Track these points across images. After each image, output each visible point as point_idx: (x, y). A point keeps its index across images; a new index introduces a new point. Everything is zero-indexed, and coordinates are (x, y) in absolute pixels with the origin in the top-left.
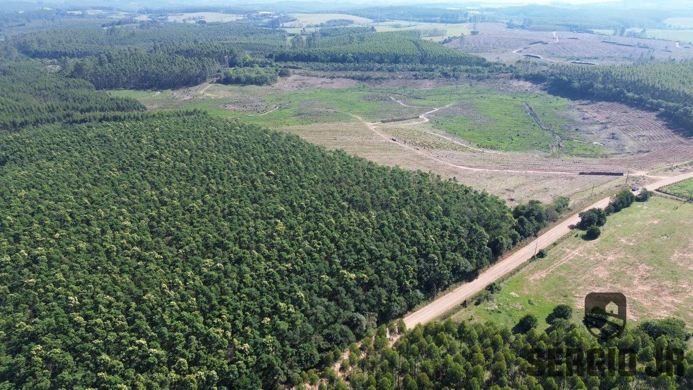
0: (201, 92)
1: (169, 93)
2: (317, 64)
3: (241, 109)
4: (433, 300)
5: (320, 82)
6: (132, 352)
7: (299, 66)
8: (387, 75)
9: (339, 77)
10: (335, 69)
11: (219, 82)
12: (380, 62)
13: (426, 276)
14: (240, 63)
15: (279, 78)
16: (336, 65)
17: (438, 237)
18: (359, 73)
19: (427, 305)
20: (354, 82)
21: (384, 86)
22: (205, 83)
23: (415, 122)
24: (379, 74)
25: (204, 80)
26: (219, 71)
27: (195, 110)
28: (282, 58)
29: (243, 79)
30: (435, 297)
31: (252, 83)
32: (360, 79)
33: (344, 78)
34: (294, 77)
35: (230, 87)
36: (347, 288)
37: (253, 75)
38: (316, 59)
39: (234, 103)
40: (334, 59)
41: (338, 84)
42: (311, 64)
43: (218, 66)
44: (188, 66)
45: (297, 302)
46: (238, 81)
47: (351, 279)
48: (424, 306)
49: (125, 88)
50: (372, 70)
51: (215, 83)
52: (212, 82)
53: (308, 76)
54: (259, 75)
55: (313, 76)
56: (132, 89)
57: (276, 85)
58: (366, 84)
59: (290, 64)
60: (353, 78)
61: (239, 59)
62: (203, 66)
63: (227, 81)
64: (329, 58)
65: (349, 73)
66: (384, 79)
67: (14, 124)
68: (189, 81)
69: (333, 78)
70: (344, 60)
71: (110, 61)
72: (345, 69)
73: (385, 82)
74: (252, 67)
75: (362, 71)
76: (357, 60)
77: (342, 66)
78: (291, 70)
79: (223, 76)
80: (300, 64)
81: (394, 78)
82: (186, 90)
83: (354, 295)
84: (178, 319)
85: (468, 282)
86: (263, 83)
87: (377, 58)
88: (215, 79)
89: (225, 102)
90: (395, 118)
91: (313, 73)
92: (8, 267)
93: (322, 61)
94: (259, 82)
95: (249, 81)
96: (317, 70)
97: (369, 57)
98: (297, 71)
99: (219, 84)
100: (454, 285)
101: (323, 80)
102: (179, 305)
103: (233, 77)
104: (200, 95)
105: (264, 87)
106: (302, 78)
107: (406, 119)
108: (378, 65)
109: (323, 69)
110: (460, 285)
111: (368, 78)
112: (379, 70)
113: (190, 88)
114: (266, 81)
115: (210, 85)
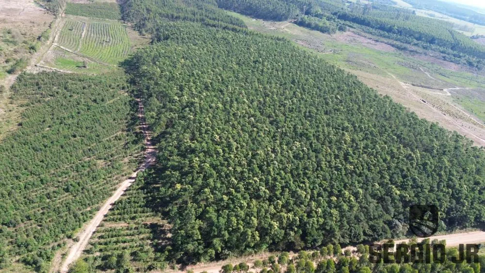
0: (283, 27)
1: (261, 21)
2: (368, 28)
3: (307, 46)
4: (451, 232)
5: (367, 42)
6: (250, 184)
7: (354, 26)
8: (420, 50)
9: (382, 42)
10: (381, 35)
11: (295, 23)
12: (418, 39)
13: (453, 214)
14: (313, 14)
15: (337, 31)
16: (382, 32)
17: (470, 188)
18: (398, 43)
19: (446, 234)
20: (393, 49)
21: (416, 58)
22: (286, 21)
23: (438, 93)
24: (414, 48)
25: (286, 19)
26: (297, 16)
27: (283, 38)
28: (344, 17)
29: (313, 25)
30: (453, 232)
31: (318, 30)
32: (398, 48)
33: (386, 43)
34: (348, 33)
35: (302, 28)
36: (393, 200)
37: (321, 24)
38: (368, 24)
39: (303, 41)
40: (382, 27)
41: (380, 47)
42: (363, 27)
43: (298, 12)
44: (279, 7)
45: (356, 195)
46: (308, 26)
47: (396, 194)
48: (443, 235)
49: (235, 11)
50: (410, 43)
51: (293, 23)
52: (291, 22)
53: (358, 35)
54: (325, 25)
55: (362, 36)
56: (239, 13)
57: (334, 36)
58: (402, 52)
59: (348, 23)
60: (393, 46)
61: (313, 11)
62: (289, 9)
63: (301, 24)
64: (379, 26)
65: (390, 41)
66: (417, 52)
68: (276, 17)
69: (377, 41)
70: (390, 30)
72: (389, 37)
73: (417, 56)
74: (321, 18)
75: (401, 42)
76: (400, 32)
77: (387, 34)
78: (348, 28)
79: (300, 20)
80: (355, 25)
81: (426, 54)
82: (273, 23)
84: (277, 174)
85: (482, 230)
86: (326, 32)
87: (417, 35)
88: (293, 21)
89: (297, 38)
90: (423, 84)
91: (363, 34)
92: (177, 104)
93: (373, 27)
94: (323, 30)
95: (317, 28)
96: (367, 32)
97: (410, 33)
98: (351, 29)
99: (295, 25)
100: (470, 228)
101: (369, 41)
102: (278, 166)
103: (307, 22)
104: (281, 29)
105: (325, 35)
106: (354, 35)
107: (432, 88)
108: (415, 41)
109: (371, 33)
110: (475, 230)
111: (405, 49)
112: (415, 45)
113: (275, 22)
114: (328, 31)
115: (289, 24)
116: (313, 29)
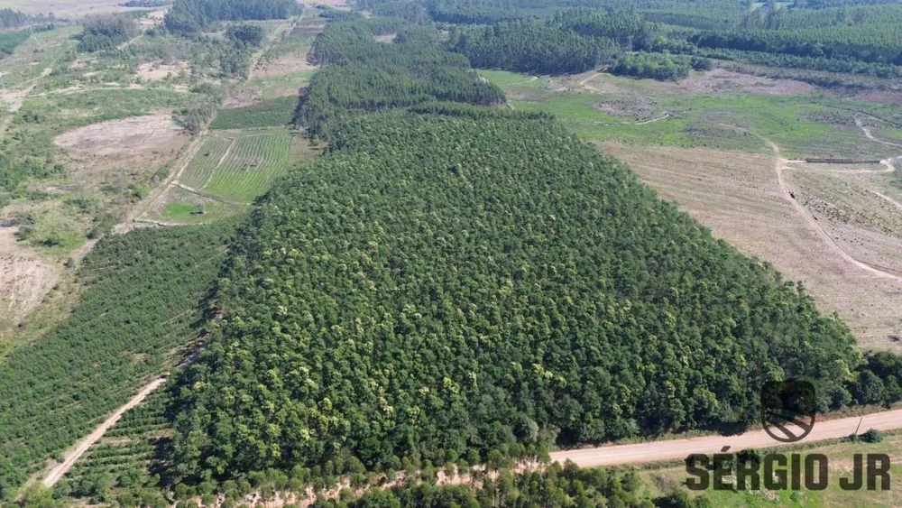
0: (582, 83)
1: (545, 80)
2: (761, 54)
3: (618, 112)
4: (654, 439)
5: (753, 83)
7: (732, 56)
8: (871, 82)
9: (786, 78)
10: (787, 65)
11: (609, 71)
12: (867, 60)
14: (648, 46)
15: (692, 72)
16: (789, 58)
17: (695, 360)
18: (822, 75)
19: (641, 442)
20: (810, 87)
21: (860, 99)
22: (592, 71)
24: (857, 80)
25: (591, 67)
26: (614, 57)
28: (711, 42)
29: (641, 70)
30: (658, 438)
31: (651, 77)
32: (822, 84)
33: (795, 79)
34: (716, 72)
35: (621, 79)
36: (533, 386)
37: (655, 66)
38: (761, 47)
39: (613, 103)
40: (791, 49)
41: (780, 89)
42: (752, 54)
43: (615, 49)
45: (466, 382)
46: (633, 73)
47: (544, 378)
48: (636, 443)
49: (503, 69)
50: (848, 71)
51: (605, 72)
52: (601, 71)
53: (737, 71)
54: (663, 66)
55: (746, 73)
56: (509, 70)
57: (684, 82)
58: (828, 93)
59: (719, 52)
60: (810, 81)
61: (649, 42)
63: (619, 71)
64: (784, 46)
65: (804, 73)
66: (861, 87)
67: (372, 103)
68: (572, 66)
69: (777, 77)
70: (807, 51)
71: (496, 35)
72: (803, 66)
73: (862, 93)
74: (661, 52)
75: (831, 71)
76: (828, 53)
77: (799, 59)
78: (715, 61)
79: (617, 64)
80: (733, 54)
81: (882, 88)
82: (565, 78)
83: (538, 398)
85: (723, 435)
86: (666, 78)
87: (865, 53)
88: (606, 67)
89: (603, 100)
91: (748, 67)
93: (771, 51)
94: (660, 76)
95: (648, 74)
96: (757, 63)
97: (853, 52)
98: (725, 63)
99: (609, 74)
100: (697, 431)
101: (760, 79)
103: (628, 67)
104: (579, 87)
105: (666, 85)
106: (727, 73)
108: (861, 65)
109: (766, 64)
110: (707, 435)
111: (836, 84)
112: (861, 72)
113: (572, 76)
114: (671, 75)
115: (597, 74)
116: (641, 76)
